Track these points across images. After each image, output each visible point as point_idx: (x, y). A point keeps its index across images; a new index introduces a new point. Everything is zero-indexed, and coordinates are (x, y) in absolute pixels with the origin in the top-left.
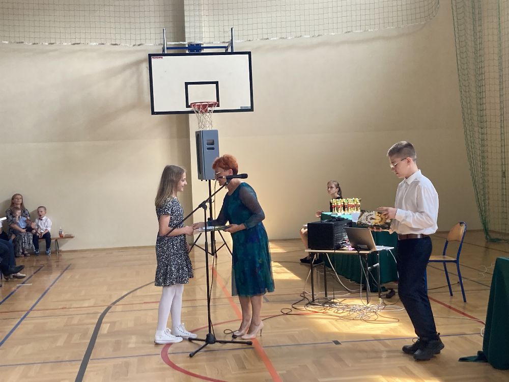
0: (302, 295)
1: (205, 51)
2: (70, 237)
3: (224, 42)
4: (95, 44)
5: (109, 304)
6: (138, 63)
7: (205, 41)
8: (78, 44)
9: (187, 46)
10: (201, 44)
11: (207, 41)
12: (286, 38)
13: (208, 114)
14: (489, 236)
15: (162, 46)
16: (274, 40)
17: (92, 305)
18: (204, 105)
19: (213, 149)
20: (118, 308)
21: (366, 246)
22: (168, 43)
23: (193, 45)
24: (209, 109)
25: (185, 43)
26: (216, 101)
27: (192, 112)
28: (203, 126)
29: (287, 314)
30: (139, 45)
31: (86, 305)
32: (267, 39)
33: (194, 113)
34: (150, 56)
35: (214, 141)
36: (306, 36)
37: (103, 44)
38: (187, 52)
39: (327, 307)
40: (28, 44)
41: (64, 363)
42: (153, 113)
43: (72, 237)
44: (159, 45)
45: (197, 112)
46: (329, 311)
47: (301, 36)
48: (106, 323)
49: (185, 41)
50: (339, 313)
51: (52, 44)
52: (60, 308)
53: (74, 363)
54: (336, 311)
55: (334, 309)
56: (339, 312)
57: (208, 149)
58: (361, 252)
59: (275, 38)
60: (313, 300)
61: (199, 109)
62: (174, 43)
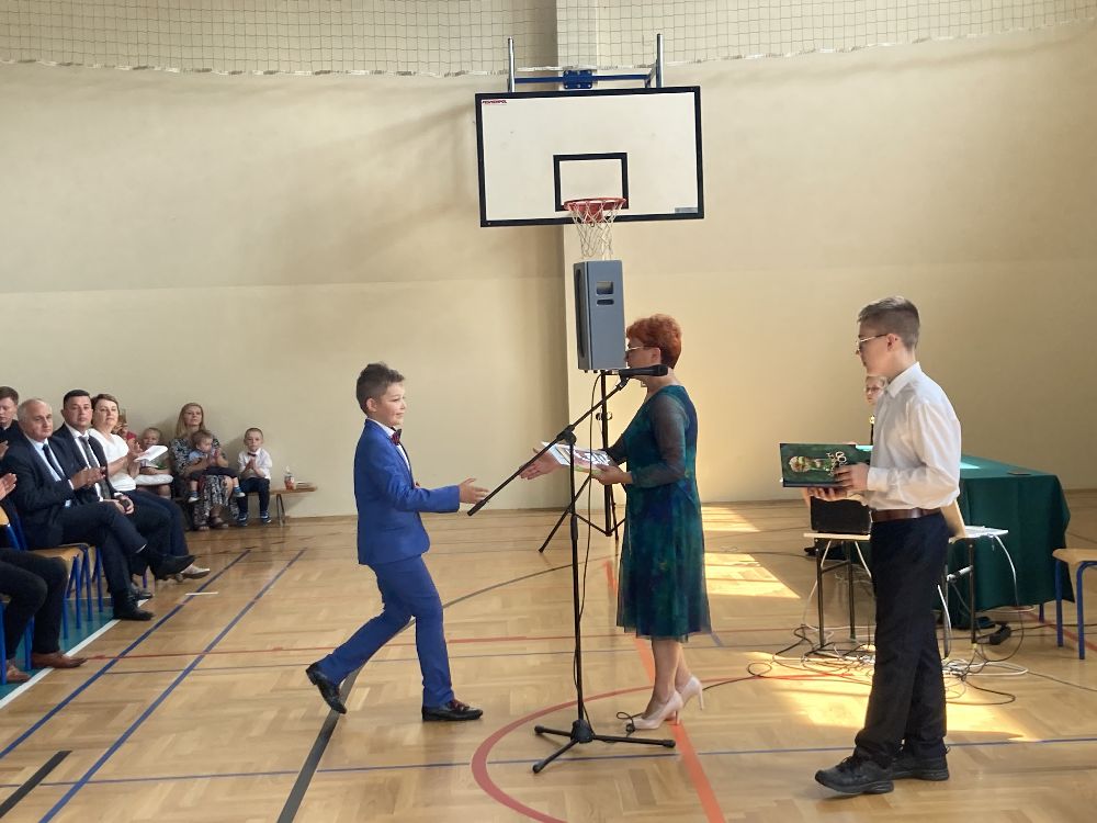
0: (798, 632)
1: (600, 86)
2: (307, 489)
3: (641, 66)
4: (363, 72)
6: (454, 114)
7: (602, 61)
8: (326, 72)
9: (561, 75)
10: (591, 71)
11: (605, 62)
12: (782, 55)
13: (603, 225)
15: (507, 76)
16: (753, 60)
18: (593, 205)
19: (610, 302)
22: (520, 69)
23: (575, 73)
24: (605, 213)
25: (556, 68)
26: (621, 196)
27: (569, 221)
28: (590, 252)
29: (760, 676)
30: (457, 74)
31: (325, 642)
32: (739, 57)
33: (572, 223)
34: (479, 98)
35: (612, 286)
36: (826, 51)
37: (380, 72)
38: (561, 89)
40: (221, 73)
41: (260, 776)
42: (485, 223)
43: (312, 490)
44: (501, 73)
45: (579, 221)
46: (855, 673)
47: (814, 50)
48: (364, 685)
49: (556, 65)
51: (271, 73)
52: (269, 647)
53: (281, 777)
55: (867, 668)
57: (600, 302)
59: (756, 56)
60: (822, 646)
61: (583, 213)
62: (532, 69)
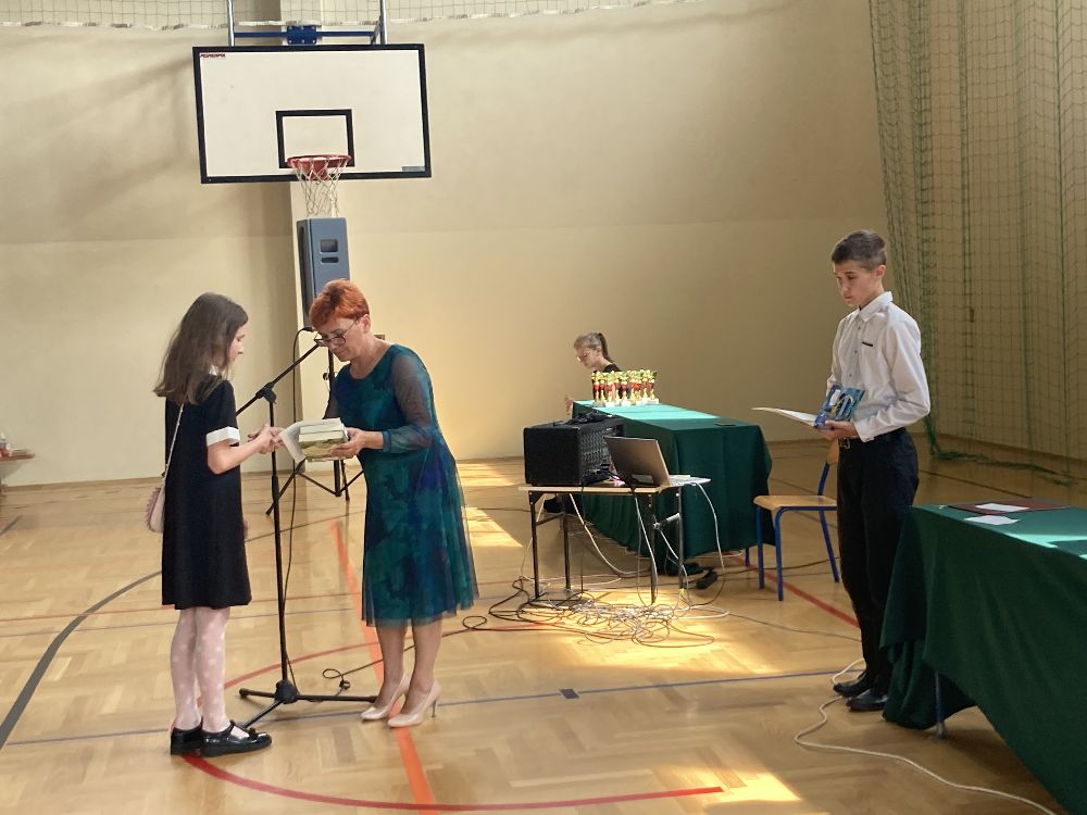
0: (517, 585)
1: (325, 41)
2: (24, 456)
3: (367, 23)
4: (76, 24)
5: (81, 611)
6: (174, 68)
7: (324, 18)
8: (37, 24)
9: (284, 30)
10: (315, 26)
11: (330, 18)
12: (506, 15)
13: (328, 182)
14: (937, 447)
15: (226, 31)
16: (479, 19)
17: (43, 613)
18: (316, 162)
19: (335, 260)
20: (100, 620)
21: (650, 477)
22: (239, 23)
23: (299, 28)
24: (330, 171)
25: (279, 23)
26: (347, 154)
27: (293, 178)
28: (315, 209)
29: (474, 629)
30: (176, 27)
31: (30, 613)
32: (464, 16)
33: (296, 180)
34: (197, 51)
35: (336, 243)
36: (548, 12)
37: (94, 25)
38: (285, 43)
39: (564, 610)
42: (205, 179)
43: (29, 457)
44: (219, 27)
45: (304, 178)
46: (567, 622)
47: (538, 12)
48: (65, 655)
49: (279, 19)
50: (588, 625)
54: (581, 621)
55: (578, 616)
56: (590, 622)
57: (324, 260)
58: (637, 490)
59: (481, 16)
60: (537, 595)
61: (307, 171)
62: (254, 23)
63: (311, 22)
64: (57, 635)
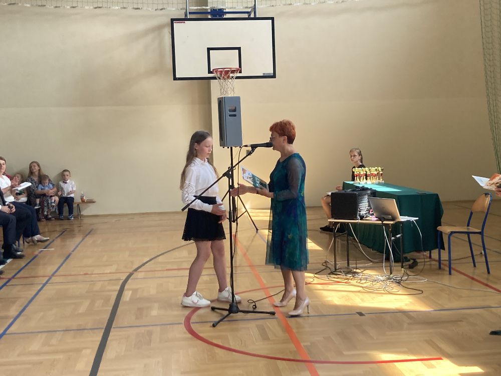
0: (324, 264)
1: (228, 16)
2: (92, 202)
3: (247, 8)
4: (117, 8)
5: (131, 271)
6: (160, 28)
7: (227, 7)
8: (99, 7)
9: (209, 11)
10: (223, 9)
11: (230, 5)
12: (310, 4)
13: (230, 80)
15: (185, 11)
16: (297, 6)
17: (114, 271)
18: (226, 71)
19: (235, 115)
20: (140, 275)
21: (390, 216)
22: (190, 8)
23: (216, 10)
24: (231, 75)
26: (238, 67)
28: (225, 93)
29: (309, 283)
30: (161, 9)
31: (108, 271)
32: (291, 4)
33: (216, 79)
34: (173, 20)
35: (236, 108)
36: (329, 2)
37: (125, 8)
38: (210, 17)
39: (350, 276)
40: (50, 7)
41: (86, 331)
42: (175, 79)
44: (181, 9)
45: (220, 78)
46: (352, 282)
47: (325, 2)
48: (129, 290)
49: (207, 6)
50: (362, 283)
51: (73, 7)
52: (81, 273)
53: (96, 331)
54: (359, 281)
55: (357, 279)
57: (230, 116)
58: (384, 222)
59: (299, 4)
60: (336, 269)
61: (221, 75)
62: (196, 8)
63: (222, 7)
64: (123, 281)
